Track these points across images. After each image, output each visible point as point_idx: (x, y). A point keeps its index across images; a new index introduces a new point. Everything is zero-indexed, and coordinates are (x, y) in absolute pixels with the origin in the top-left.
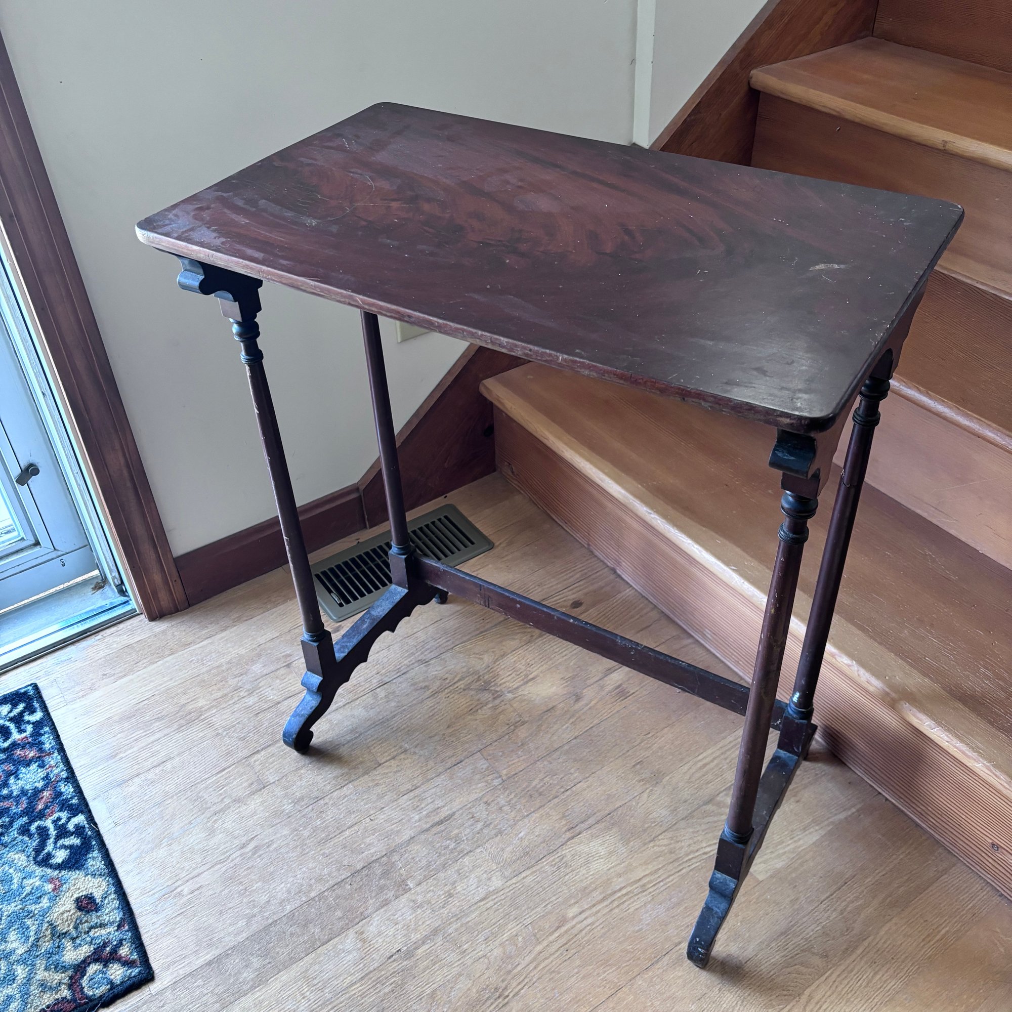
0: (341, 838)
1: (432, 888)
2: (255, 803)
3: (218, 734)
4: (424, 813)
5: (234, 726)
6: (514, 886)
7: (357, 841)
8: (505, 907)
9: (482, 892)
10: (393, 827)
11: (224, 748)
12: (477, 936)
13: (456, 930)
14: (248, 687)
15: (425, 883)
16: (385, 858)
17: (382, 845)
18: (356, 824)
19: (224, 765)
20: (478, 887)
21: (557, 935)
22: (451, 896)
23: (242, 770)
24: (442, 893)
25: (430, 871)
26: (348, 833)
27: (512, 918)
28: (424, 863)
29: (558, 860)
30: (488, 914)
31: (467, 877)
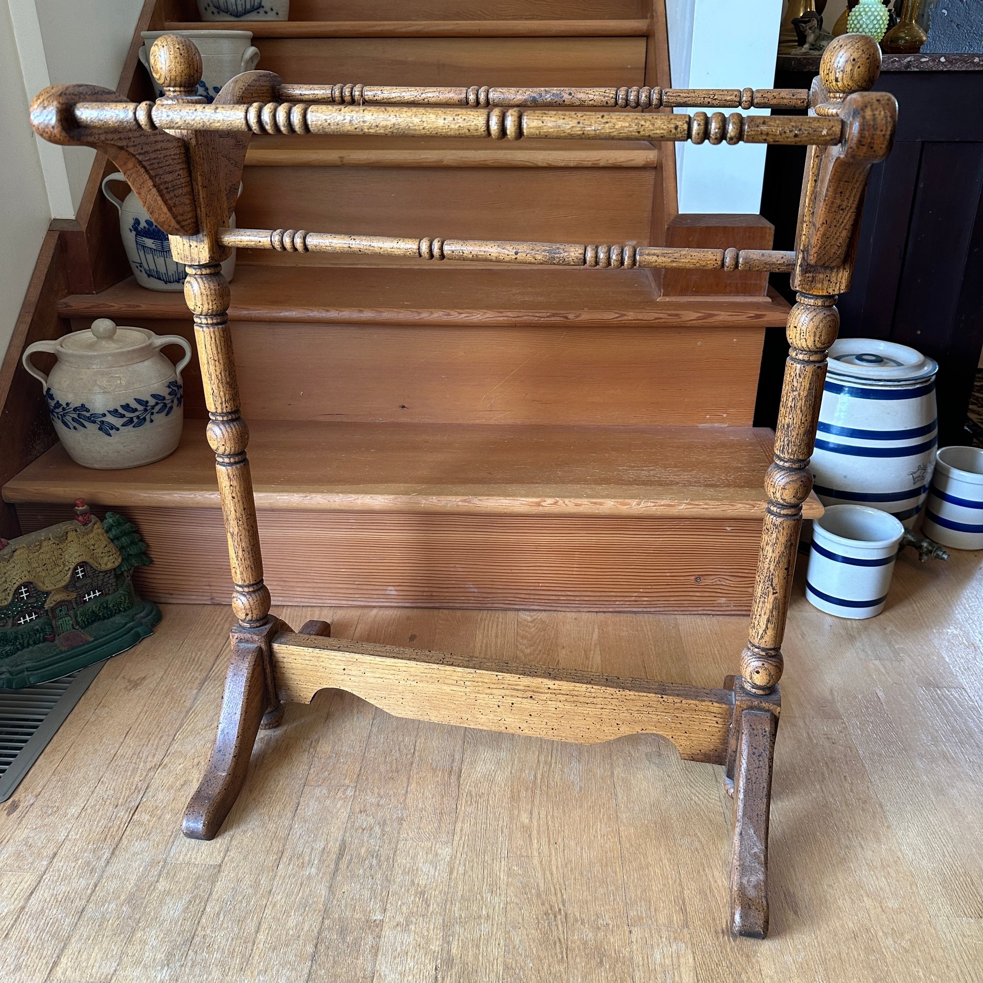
0: (261, 946)
1: (400, 903)
4: (316, 862)
6: (462, 842)
7: (280, 935)
8: (475, 860)
9: (443, 866)
10: (300, 895)
12: (482, 897)
13: (460, 909)
15: (389, 905)
16: (327, 922)
17: (310, 915)
18: (260, 923)
20: (436, 868)
21: (536, 841)
22: (423, 893)
24: (412, 897)
25: (381, 894)
26: (261, 937)
27: (489, 862)
28: (367, 894)
29: (469, 798)
30: (469, 876)
31: (417, 869)
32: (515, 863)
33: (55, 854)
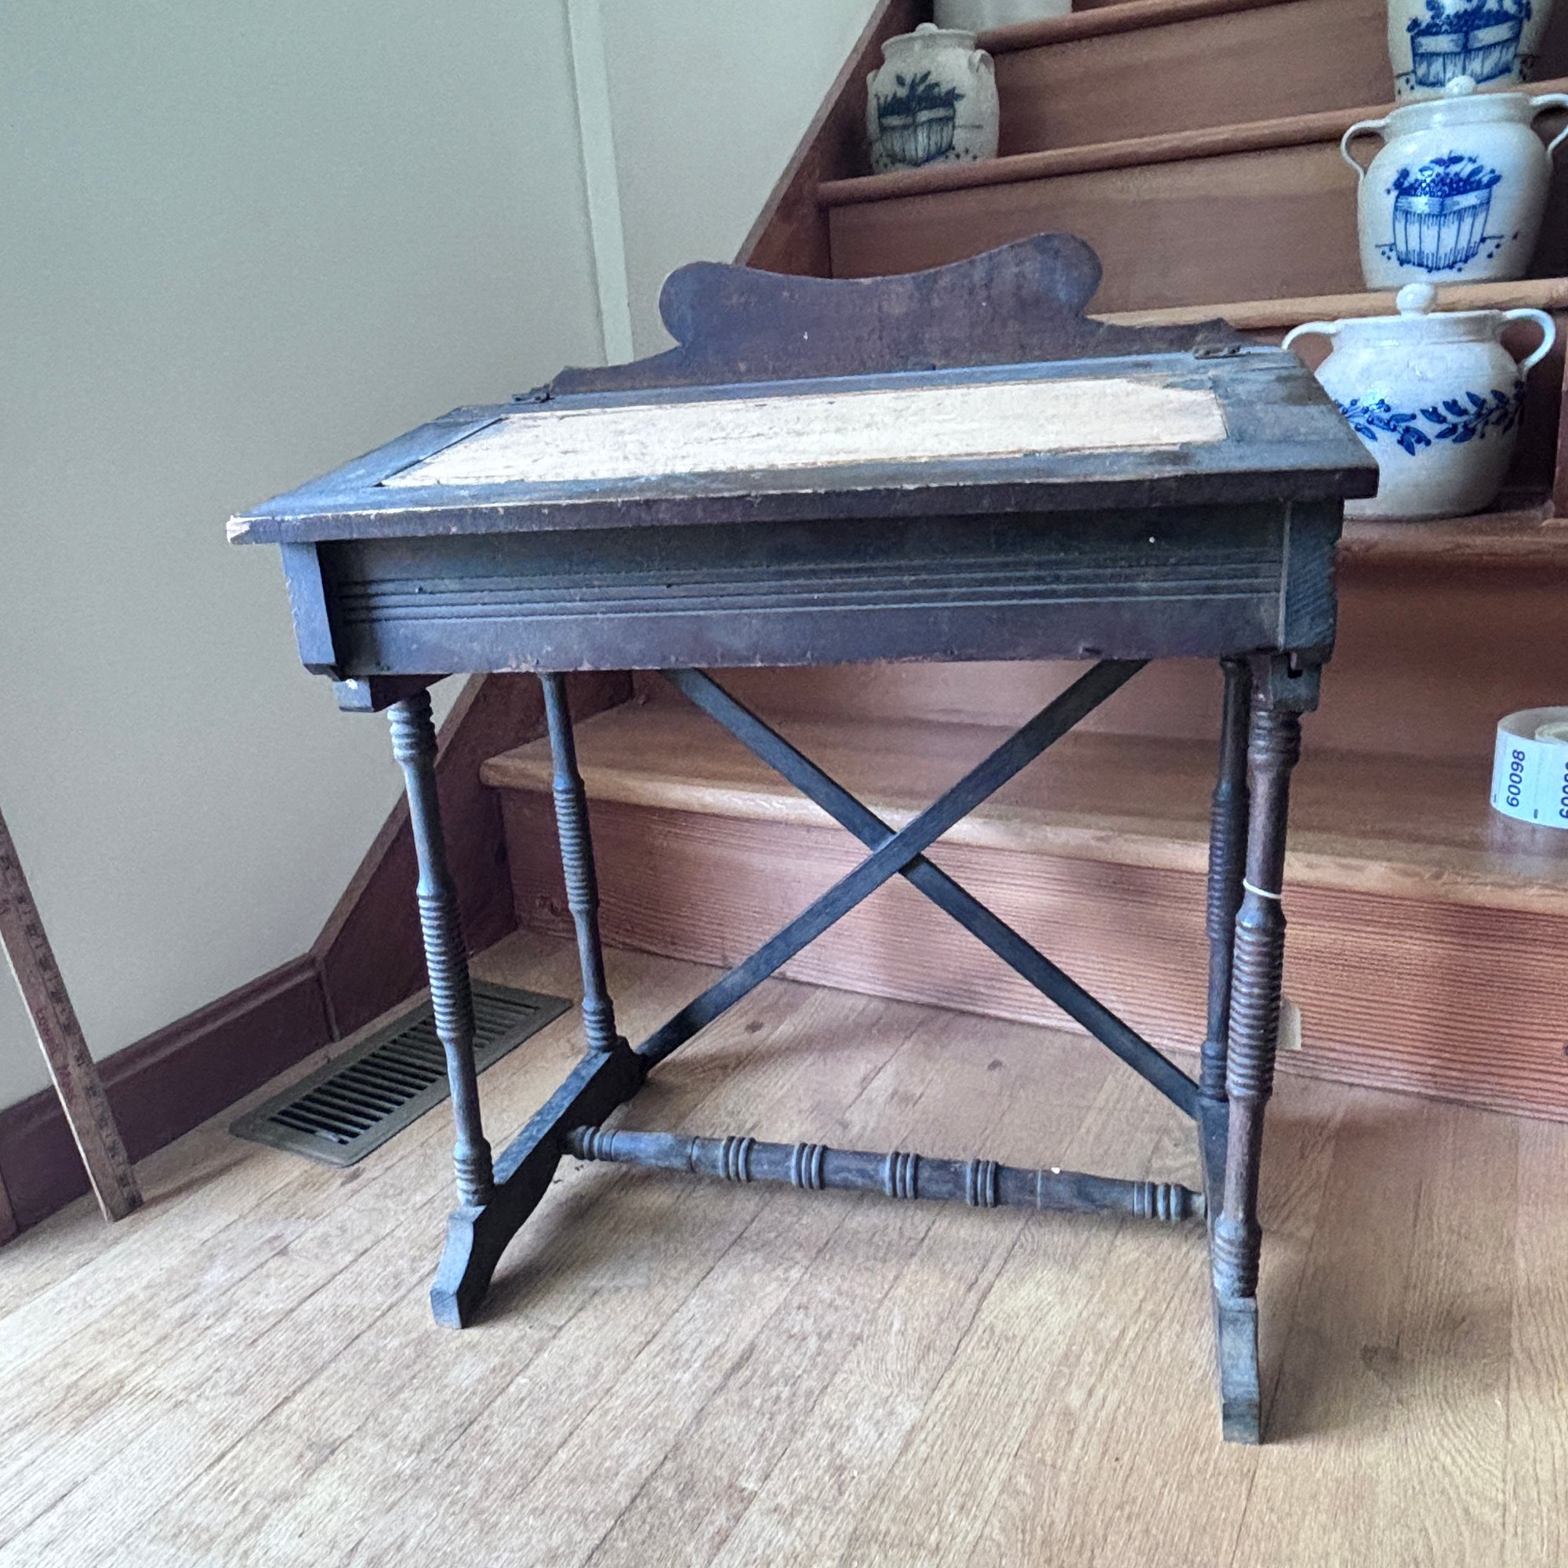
0: (556, 1469)
1: (796, 1473)
2: (326, 1486)
3: (177, 1405)
4: (697, 1365)
5: (208, 1379)
6: (943, 1405)
7: (591, 1463)
8: (955, 1443)
9: (893, 1439)
10: (651, 1408)
11: (205, 1421)
12: (940, 1511)
13: (893, 1520)
14: (211, 1308)
15: (777, 1471)
16: (669, 1466)
17: (649, 1446)
18: (571, 1434)
19: (216, 1449)
20: (881, 1435)
21: (1079, 1444)
22: (841, 1469)
23: (265, 1444)
24: (820, 1472)
25: (773, 1449)
26: (563, 1455)
27: (980, 1454)
28: (751, 1440)
29: (986, 1336)
30: (933, 1468)
31: (848, 1428)
32: (1024, 1471)
33: (366, 1251)
